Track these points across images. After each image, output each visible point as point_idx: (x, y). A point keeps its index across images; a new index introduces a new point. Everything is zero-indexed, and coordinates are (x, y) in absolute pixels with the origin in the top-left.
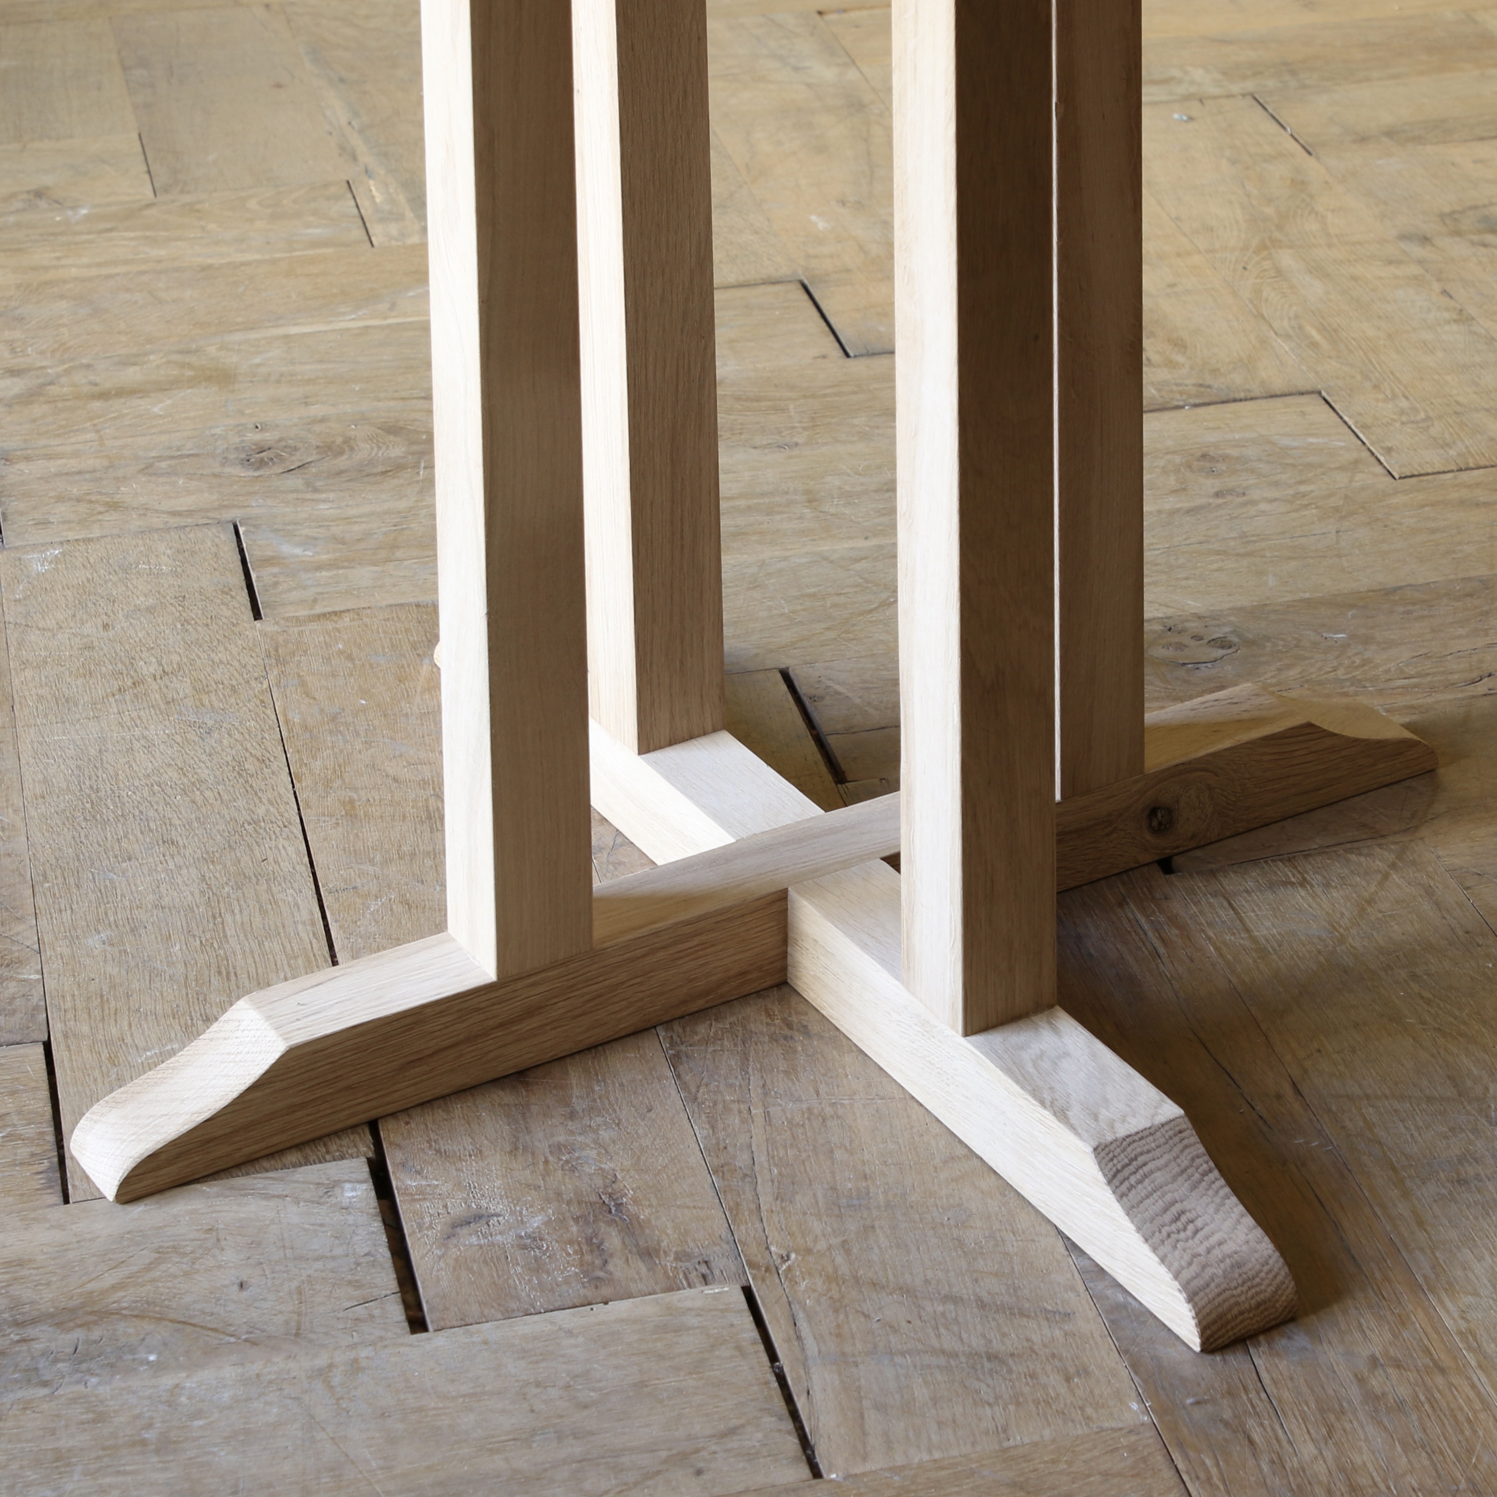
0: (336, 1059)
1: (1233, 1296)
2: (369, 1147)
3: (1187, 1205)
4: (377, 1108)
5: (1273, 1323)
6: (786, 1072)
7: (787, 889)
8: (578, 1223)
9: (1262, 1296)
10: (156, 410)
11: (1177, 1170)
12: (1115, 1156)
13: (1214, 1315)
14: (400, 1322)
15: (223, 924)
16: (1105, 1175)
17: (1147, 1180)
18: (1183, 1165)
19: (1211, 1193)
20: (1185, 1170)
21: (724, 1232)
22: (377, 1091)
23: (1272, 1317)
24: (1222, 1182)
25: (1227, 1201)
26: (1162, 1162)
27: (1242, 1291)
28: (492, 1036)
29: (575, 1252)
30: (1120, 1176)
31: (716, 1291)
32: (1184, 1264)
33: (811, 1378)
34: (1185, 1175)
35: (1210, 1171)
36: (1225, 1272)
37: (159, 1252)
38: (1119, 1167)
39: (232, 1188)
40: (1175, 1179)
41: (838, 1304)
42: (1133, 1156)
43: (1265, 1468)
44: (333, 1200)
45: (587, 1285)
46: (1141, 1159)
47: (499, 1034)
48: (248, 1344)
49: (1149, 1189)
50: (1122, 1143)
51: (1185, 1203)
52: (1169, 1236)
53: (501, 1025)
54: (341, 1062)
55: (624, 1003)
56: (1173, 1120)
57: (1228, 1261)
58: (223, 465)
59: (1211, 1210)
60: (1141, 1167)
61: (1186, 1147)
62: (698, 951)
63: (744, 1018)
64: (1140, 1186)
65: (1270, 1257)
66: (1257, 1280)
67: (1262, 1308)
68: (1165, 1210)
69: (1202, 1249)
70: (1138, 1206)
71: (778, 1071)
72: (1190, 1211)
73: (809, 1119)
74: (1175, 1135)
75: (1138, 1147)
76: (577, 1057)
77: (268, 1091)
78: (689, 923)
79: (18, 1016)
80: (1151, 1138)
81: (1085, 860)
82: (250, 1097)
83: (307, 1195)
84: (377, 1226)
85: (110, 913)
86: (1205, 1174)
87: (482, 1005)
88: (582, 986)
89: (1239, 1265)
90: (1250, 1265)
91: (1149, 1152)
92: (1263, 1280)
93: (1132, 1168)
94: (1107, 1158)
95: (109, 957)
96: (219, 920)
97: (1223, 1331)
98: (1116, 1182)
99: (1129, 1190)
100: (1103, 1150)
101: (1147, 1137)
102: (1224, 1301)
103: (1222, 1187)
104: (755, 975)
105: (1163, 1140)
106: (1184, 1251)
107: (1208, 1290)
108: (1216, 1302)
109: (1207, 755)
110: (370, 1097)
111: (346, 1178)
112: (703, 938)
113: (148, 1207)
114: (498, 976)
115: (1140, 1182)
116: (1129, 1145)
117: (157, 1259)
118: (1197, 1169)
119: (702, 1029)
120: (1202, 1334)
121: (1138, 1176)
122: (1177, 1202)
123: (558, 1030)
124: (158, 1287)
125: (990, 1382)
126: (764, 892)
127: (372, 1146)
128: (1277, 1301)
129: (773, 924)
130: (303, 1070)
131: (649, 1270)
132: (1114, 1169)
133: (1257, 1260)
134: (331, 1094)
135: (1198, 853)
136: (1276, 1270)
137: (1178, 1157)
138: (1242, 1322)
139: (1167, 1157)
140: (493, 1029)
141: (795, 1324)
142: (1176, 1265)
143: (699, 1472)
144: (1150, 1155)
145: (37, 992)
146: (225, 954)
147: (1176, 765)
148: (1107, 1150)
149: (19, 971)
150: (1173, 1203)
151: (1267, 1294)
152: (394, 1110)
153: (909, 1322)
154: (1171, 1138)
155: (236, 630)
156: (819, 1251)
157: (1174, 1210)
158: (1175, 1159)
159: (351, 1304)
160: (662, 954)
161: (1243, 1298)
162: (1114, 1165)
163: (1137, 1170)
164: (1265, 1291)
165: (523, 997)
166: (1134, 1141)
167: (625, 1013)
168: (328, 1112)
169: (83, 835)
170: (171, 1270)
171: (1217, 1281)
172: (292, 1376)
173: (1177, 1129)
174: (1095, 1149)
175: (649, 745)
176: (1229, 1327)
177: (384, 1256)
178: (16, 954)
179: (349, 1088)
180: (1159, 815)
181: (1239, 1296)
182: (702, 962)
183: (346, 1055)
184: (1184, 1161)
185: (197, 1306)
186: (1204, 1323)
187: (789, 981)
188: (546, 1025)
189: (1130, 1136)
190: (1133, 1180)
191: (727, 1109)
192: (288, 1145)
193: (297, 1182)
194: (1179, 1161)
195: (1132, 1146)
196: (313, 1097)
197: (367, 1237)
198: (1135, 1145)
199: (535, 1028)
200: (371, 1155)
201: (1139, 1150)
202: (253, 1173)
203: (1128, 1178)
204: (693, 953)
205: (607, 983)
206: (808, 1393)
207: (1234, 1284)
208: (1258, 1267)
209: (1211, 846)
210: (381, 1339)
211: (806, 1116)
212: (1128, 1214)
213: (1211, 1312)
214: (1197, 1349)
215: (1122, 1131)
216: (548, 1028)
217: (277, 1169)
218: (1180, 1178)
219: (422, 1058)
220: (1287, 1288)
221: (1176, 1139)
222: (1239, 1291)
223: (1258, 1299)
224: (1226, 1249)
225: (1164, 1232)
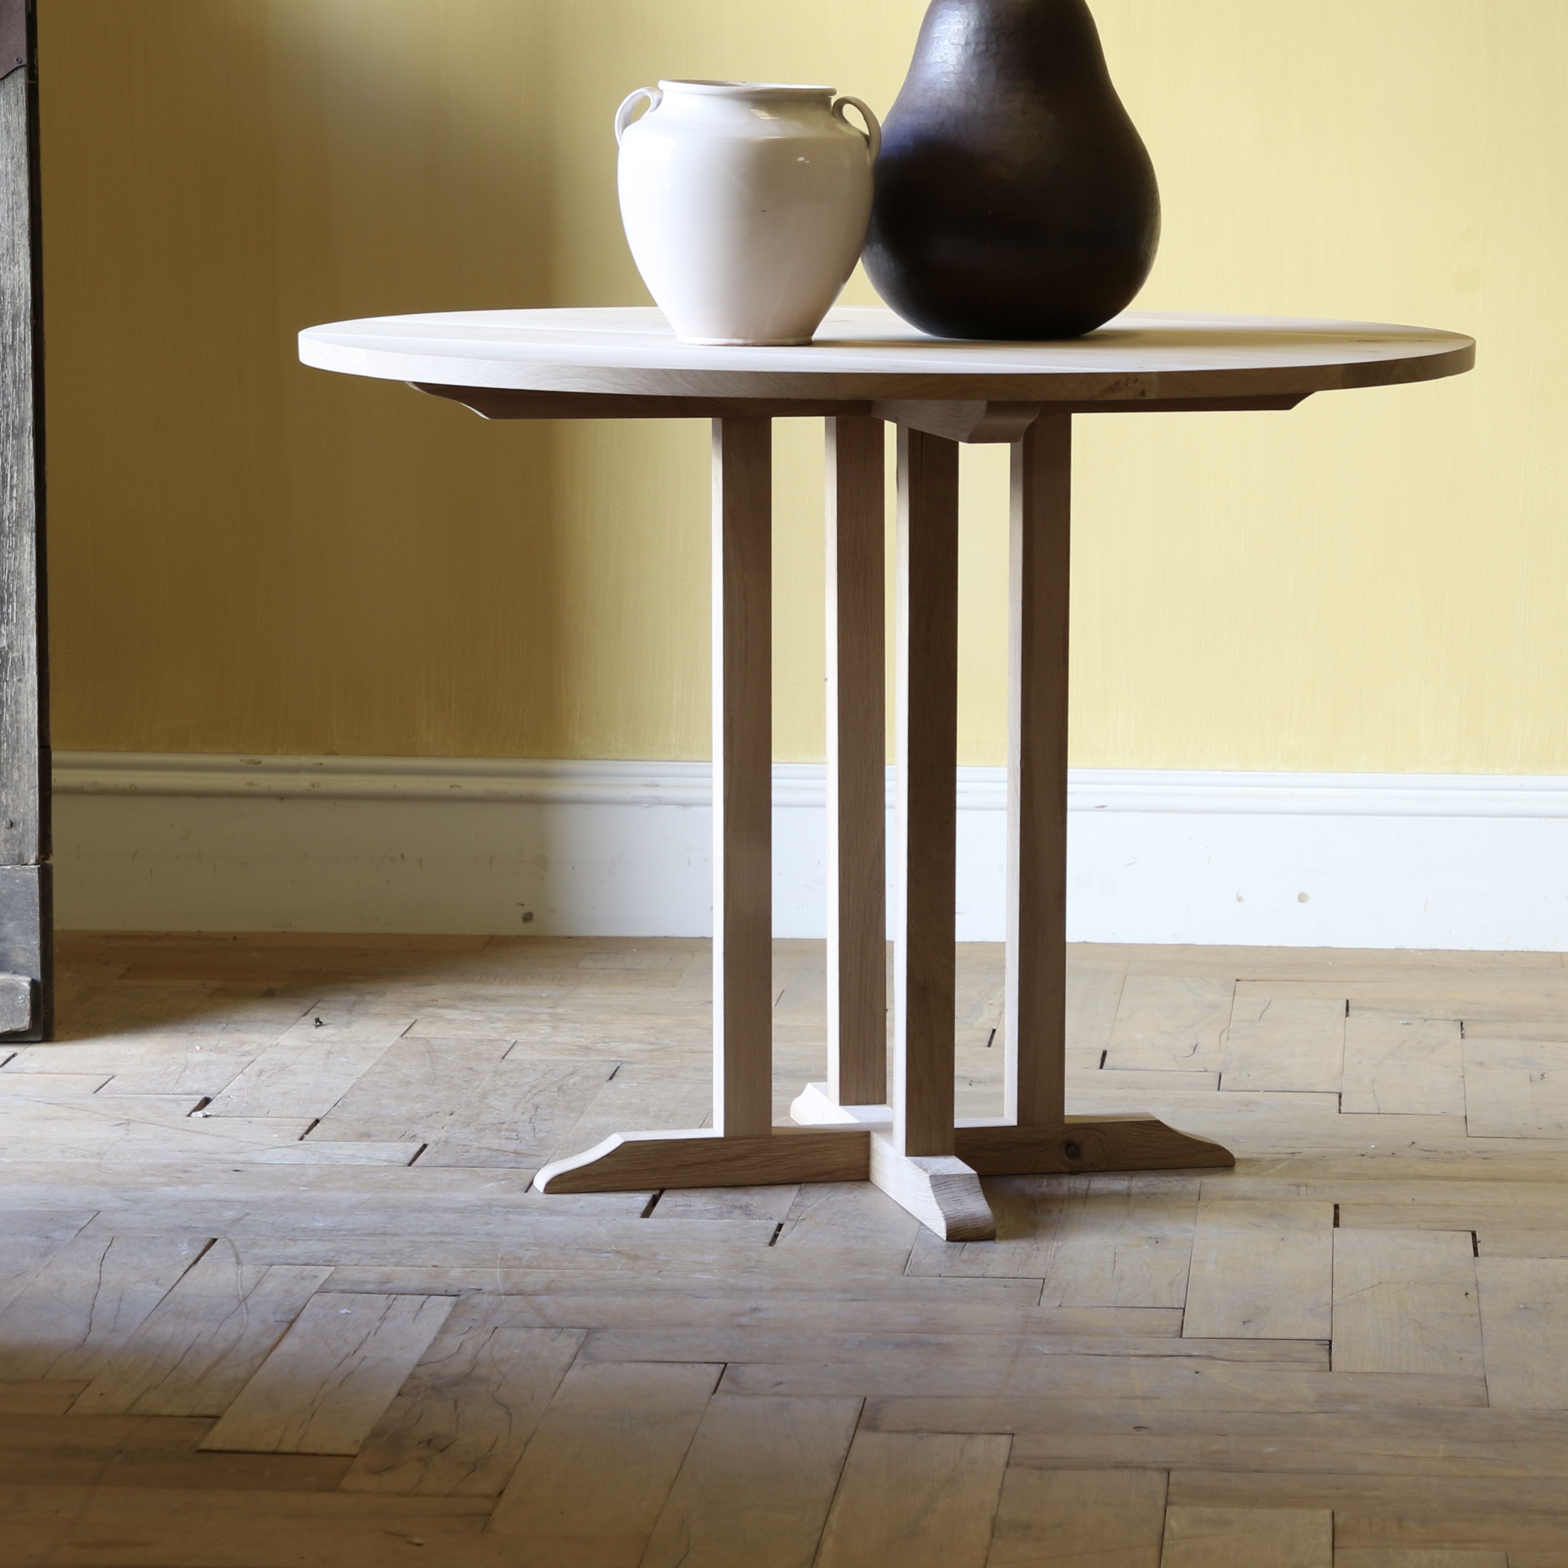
0: (645, 1153)
1: (966, 1223)
3: (962, 1198)
4: (664, 1182)
5: (982, 1238)
7: (869, 1132)
9: (979, 1226)
11: (964, 1188)
12: (939, 1180)
14: (637, 1216)
16: (931, 1184)
17: (949, 1189)
19: (975, 1197)
20: (968, 1189)
22: (665, 1175)
23: (982, 1235)
25: (981, 1200)
26: (958, 1181)
28: (721, 1164)
30: (938, 1186)
32: (949, 1211)
34: (967, 1191)
36: (965, 1215)
38: (939, 1183)
40: (962, 1191)
42: (947, 1181)
46: (950, 1183)
47: (725, 1164)
49: (949, 1191)
50: (943, 1177)
52: (949, 1204)
54: (648, 1155)
56: (970, 1174)
57: (969, 1213)
59: (972, 1201)
61: (972, 1183)
62: (824, 1151)
65: (987, 1215)
66: (978, 1220)
67: (978, 1230)
68: (952, 1198)
69: (959, 1209)
70: (941, 1195)
72: (962, 1200)
77: (614, 1159)
80: (957, 1178)
82: (604, 1159)
86: (977, 1192)
87: (716, 1147)
88: (765, 1151)
89: (973, 1215)
90: (977, 1215)
92: (981, 1221)
93: (944, 1185)
94: (935, 1180)
97: (957, 1234)
98: (935, 1187)
99: (940, 1190)
100: (934, 1177)
101: (955, 1177)
102: (961, 1224)
103: (981, 1197)
104: (852, 1172)
105: (962, 1179)
106: (952, 1209)
107: (955, 1218)
108: (957, 1223)
110: (662, 1177)
112: (827, 1145)
114: (725, 1135)
115: (945, 1189)
116: (946, 1178)
118: (974, 1190)
120: (948, 1232)
121: (946, 1187)
122: (959, 1196)
128: (985, 1230)
129: (862, 1148)
130: (629, 1154)
133: (981, 1214)
134: (644, 1169)
136: (988, 1219)
138: (967, 1232)
139: (962, 1184)
140: (722, 1161)
142: (946, 1210)
144: (955, 1183)
148: (936, 1177)
150: (956, 1197)
151: (981, 1226)
154: (967, 1179)
158: (965, 1185)
160: (805, 1147)
161: (970, 1224)
162: (937, 1182)
163: (947, 1185)
164: (981, 1224)
165: (736, 1149)
166: (949, 1177)
168: (642, 1178)
171: (960, 1217)
173: (970, 1177)
174: (931, 1176)
176: (960, 1233)
179: (652, 1169)
180: (1072, 1148)
183: (650, 1152)
184: (969, 1186)
186: (949, 1228)
187: (870, 1179)
188: (748, 1166)
189: (948, 1175)
190: (943, 1188)
194: (967, 1186)
196: (635, 1168)
199: (742, 1166)
201: (950, 1180)
204: (821, 1151)
207: (968, 1219)
208: (981, 1217)
212: (935, 1196)
213: (954, 1227)
214: (945, 1239)
215: (944, 1173)
218: (964, 1191)
219: (687, 1165)
220: (991, 1226)
221: (969, 1180)
222: (969, 1222)
223: (977, 1226)
224: (970, 1210)
225: (947, 1203)
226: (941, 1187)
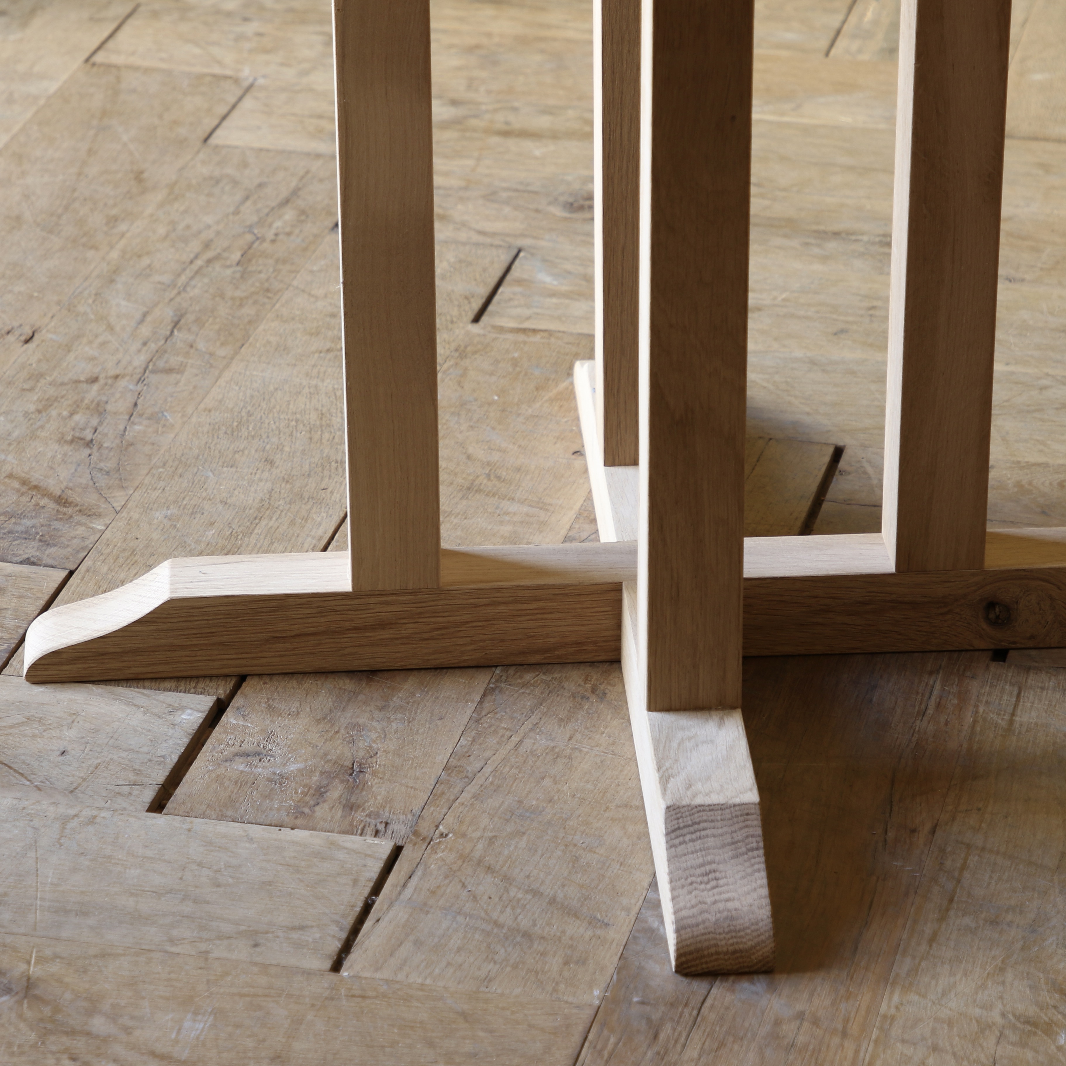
0: (211, 618)
1: (716, 939)
2: (225, 692)
3: (721, 867)
4: (246, 666)
5: (747, 970)
6: (561, 720)
7: (622, 583)
8: (322, 775)
9: (741, 946)
10: (537, 153)
11: (729, 840)
12: (682, 817)
13: (692, 948)
14: (145, 803)
15: (257, 524)
16: (666, 828)
17: (699, 841)
18: (736, 839)
19: (747, 864)
20: (736, 842)
21: (416, 810)
22: (247, 653)
23: (745, 964)
24: (763, 859)
25: (756, 874)
26: (720, 831)
27: (725, 938)
28: (349, 636)
29: (302, 793)
30: (678, 833)
31: (376, 842)
32: (688, 905)
33: (388, 912)
34: (733, 847)
35: (757, 849)
36: (717, 920)
37: (28, 719)
38: (682, 825)
39: (112, 693)
40: (723, 846)
41: (452, 873)
42: (697, 820)
43: (649, 1054)
44: (171, 718)
45: (291, 814)
46: (703, 825)
47: (355, 635)
48: (35, 788)
49: (698, 847)
50: (692, 809)
51: (721, 866)
52: (691, 884)
53: (356, 629)
54: (215, 621)
55: (469, 640)
56: (746, 804)
57: (725, 914)
58: (550, 203)
59: (738, 876)
60: (700, 830)
61: (747, 826)
62: (537, 614)
63: (565, 677)
64: (691, 843)
65: (762, 920)
67: (738, 955)
68: (701, 866)
69: (709, 900)
70: (681, 857)
71: (556, 717)
72: (721, 872)
73: (547, 753)
74: (741, 815)
75: (704, 816)
76: (423, 672)
77: (152, 628)
78: (528, 588)
79: (69, 549)
80: (720, 812)
81: (919, 631)
82: (134, 629)
83: (156, 710)
84: (185, 741)
85: (187, 498)
86: (752, 850)
87: (339, 608)
88: (428, 615)
89: (732, 918)
90: (742, 921)
91: (712, 821)
92: (747, 934)
93: (692, 829)
94: (675, 817)
95: (162, 526)
96: (257, 521)
97: (697, 962)
98: (673, 835)
99: (680, 844)
100: (674, 809)
101: (717, 810)
102: (706, 940)
103: (759, 863)
104: (590, 647)
105: (729, 816)
106: (695, 897)
107: (695, 929)
108: (698, 939)
109: (1051, 569)
110: (240, 656)
111: (192, 706)
112: (541, 604)
113: (46, 690)
114: (353, 588)
115: (693, 840)
116: (698, 812)
117: (23, 722)
118: (747, 844)
119: (528, 677)
120: (677, 959)
121: (694, 836)
122: (715, 863)
123: (407, 646)
124: (9, 739)
125: (510, 949)
126: (602, 581)
127: (228, 692)
128: (754, 954)
129: (608, 609)
130: (181, 619)
131: (341, 817)
132: (677, 826)
133: (750, 920)
134: (206, 644)
135: (1033, 653)
136: (762, 931)
137: (735, 832)
138: (716, 960)
139: (725, 829)
140: (349, 630)
141: (410, 877)
142: (682, 904)
143: (256, 945)
144: (712, 824)
145: (93, 538)
146: (241, 545)
147: (1017, 570)
148: (678, 810)
149: (94, 521)
150: (710, 863)
151: (746, 946)
152: (262, 672)
153: (490, 898)
154: (737, 816)
155: (450, 326)
156: (471, 838)
157: (708, 868)
158: (732, 832)
159: (124, 783)
160: (502, 608)
161: (723, 943)
162: (678, 823)
163: (695, 832)
164: (745, 943)
165: (377, 610)
166: (704, 811)
167: (469, 648)
168: (205, 658)
169: (214, 442)
170: (26, 731)
171: (707, 924)
172: (45, 815)
173: (745, 812)
174: (668, 808)
175: (614, 460)
176: (704, 960)
177: (171, 760)
178: (101, 510)
179: (222, 644)
180: (997, 610)
181: (721, 940)
182: (541, 624)
183: (219, 617)
184: (739, 836)
185: (23, 757)
186: (682, 951)
188: (397, 639)
189: (703, 806)
190: (688, 837)
191: (496, 732)
192: (171, 675)
193: (157, 700)
194: (734, 835)
195: (701, 814)
196: (190, 643)
197: (172, 746)
198: (704, 813)
199: (387, 639)
200: (222, 696)
201: (705, 818)
202: (134, 688)
203: (684, 836)
204: (533, 614)
205: (452, 619)
206: (378, 920)
207: (721, 930)
208: (748, 924)
209: (1049, 650)
210: (125, 809)
211: (548, 751)
212: (668, 861)
213: (691, 944)
214: (673, 969)
215: (699, 800)
216: (398, 642)
217: (151, 689)
218: (727, 847)
219: (286, 637)
220: (766, 946)
221: (741, 819)
222: (722, 936)
223: (737, 947)
224: (730, 905)
225: (689, 880)
226: (684, 835)
